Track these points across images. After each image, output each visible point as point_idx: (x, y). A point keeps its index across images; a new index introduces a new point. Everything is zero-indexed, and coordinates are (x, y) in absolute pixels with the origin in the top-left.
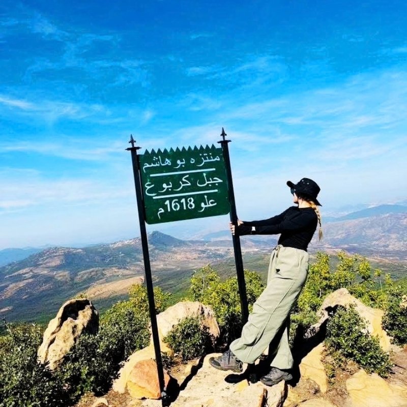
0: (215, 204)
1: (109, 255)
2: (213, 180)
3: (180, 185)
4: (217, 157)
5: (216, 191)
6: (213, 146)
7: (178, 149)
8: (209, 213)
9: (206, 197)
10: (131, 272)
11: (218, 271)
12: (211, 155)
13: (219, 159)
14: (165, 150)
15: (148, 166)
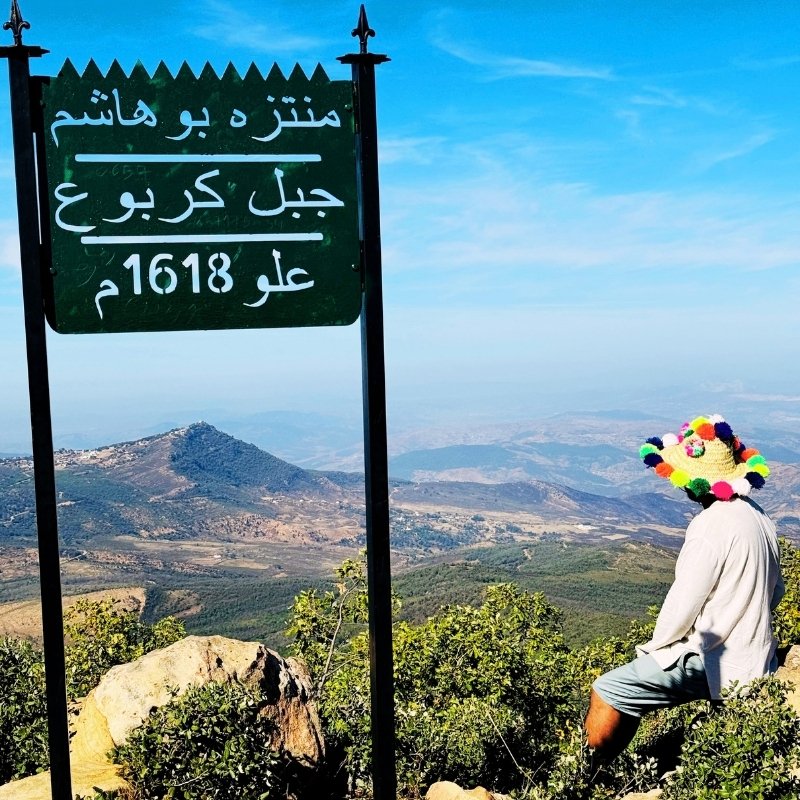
0: (311, 284)
1: (16, 502)
2: (308, 197)
3: (187, 204)
4: (333, 113)
5: (318, 236)
6: (319, 70)
7: (185, 68)
8: (284, 313)
9: (276, 255)
10: (97, 572)
11: (428, 594)
12: (308, 105)
13: (337, 123)
14: (139, 71)
15: (70, 120)
